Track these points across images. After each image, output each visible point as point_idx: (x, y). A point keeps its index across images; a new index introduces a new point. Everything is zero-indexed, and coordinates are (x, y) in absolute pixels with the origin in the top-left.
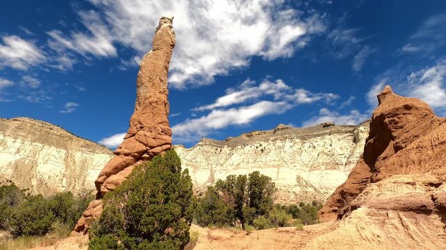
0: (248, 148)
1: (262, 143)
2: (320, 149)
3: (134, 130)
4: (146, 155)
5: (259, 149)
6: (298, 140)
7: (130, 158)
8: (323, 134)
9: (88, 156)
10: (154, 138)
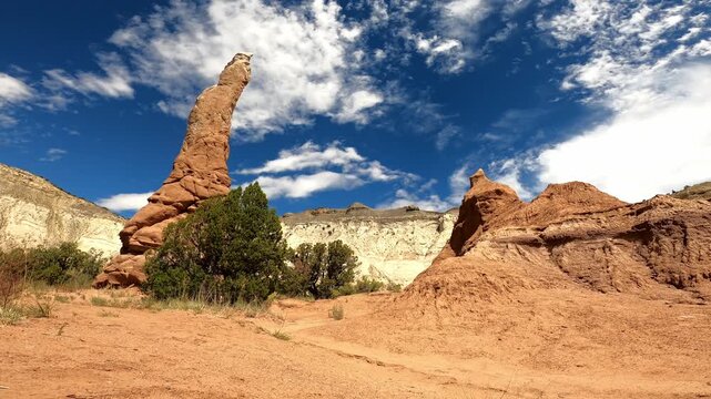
0: (311, 228)
1: (330, 223)
2: (400, 236)
3: (179, 173)
4: (192, 207)
5: (327, 230)
6: (375, 224)
7: (170, 207)
8: (405, 219)
9: (81, 220)
10: (206, 187)
